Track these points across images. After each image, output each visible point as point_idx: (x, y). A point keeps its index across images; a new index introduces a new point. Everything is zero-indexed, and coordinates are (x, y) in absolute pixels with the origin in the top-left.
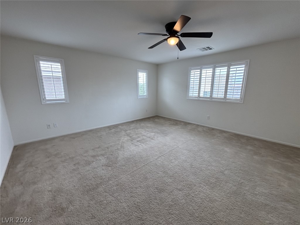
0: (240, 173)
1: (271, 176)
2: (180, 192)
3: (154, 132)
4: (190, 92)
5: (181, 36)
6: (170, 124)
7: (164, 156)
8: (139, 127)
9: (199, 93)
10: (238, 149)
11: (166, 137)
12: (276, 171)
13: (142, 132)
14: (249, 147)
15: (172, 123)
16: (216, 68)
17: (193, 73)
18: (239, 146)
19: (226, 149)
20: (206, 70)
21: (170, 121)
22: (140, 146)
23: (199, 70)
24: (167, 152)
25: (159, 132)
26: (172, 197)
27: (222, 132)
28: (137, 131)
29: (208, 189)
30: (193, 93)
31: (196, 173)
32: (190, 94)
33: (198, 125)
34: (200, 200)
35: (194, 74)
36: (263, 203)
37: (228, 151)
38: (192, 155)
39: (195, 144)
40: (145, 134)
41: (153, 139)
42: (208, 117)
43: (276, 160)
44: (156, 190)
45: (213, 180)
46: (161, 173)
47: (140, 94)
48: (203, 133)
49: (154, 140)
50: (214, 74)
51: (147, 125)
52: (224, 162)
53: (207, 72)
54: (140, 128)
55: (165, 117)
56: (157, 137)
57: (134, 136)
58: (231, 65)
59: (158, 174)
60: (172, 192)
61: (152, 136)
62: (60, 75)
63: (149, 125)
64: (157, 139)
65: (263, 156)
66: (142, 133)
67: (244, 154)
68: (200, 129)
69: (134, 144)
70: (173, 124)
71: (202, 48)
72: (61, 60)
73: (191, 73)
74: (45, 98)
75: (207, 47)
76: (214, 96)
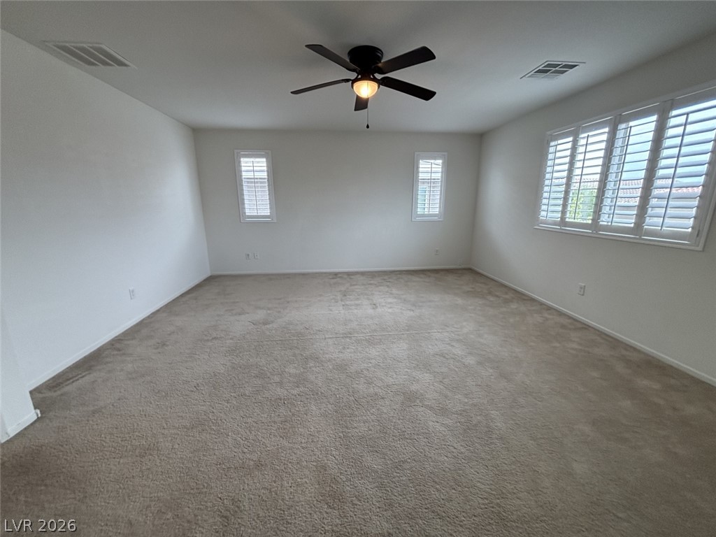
3: (399, 299)
6: (467, 292)
7: (345, 339)
9: (564, 212)
11: (407, 311)
15: (479, 290)
20: (586, 135)
22: (335, 313)
24: (362, 335)
30: (549, 212)
32: (541, 213)
33: (551, 309)
40: (377, 297)
41: (374, 309)
42: (581, 288)
47: (420, 211)
48: (523, 329)
51: (410, 283)
53: (591, 140)
55: (485, 273)
56: (390, 308)
57: (351, 296)
62: (265, 175)
63: (413, 284)
64: (383, 311)
68: (537, 318)
69: (332, 307)
70: (477, 293)
71: (532, 73)
72: (267, 151)
73: (550, 148)
74: (245, 213)
75: (543, 66)
76: (604, 220)
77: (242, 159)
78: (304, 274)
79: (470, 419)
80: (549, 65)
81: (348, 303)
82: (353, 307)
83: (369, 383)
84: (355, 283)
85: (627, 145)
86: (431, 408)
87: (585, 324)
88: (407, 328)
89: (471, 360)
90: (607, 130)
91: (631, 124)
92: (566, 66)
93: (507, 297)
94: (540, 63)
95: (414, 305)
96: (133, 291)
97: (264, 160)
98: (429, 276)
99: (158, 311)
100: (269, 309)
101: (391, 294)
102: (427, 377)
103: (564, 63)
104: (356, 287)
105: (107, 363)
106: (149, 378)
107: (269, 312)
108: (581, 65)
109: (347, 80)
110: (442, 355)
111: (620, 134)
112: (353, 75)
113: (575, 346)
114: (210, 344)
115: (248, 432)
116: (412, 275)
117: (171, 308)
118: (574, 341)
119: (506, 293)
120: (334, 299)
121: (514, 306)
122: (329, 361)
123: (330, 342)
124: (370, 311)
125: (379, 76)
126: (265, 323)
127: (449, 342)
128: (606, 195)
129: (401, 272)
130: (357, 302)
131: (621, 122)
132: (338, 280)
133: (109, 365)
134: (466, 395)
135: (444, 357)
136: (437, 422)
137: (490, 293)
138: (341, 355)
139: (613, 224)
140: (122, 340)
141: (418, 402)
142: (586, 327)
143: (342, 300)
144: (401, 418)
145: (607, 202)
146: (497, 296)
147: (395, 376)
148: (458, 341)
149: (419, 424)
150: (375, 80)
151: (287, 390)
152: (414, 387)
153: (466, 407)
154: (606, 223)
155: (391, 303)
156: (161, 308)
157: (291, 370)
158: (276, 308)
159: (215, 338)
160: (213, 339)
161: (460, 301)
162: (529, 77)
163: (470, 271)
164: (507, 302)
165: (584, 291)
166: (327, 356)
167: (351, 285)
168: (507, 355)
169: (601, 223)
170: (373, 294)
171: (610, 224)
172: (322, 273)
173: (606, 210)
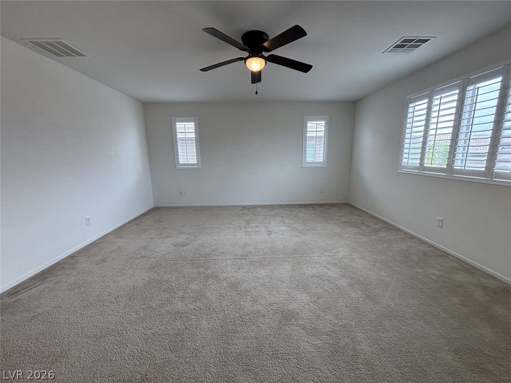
9: (422, 159)
20: (440, 96)
32: (403, 160)
42: (440, 221)
47: (308, 160)
53: (443, 101)
62: (193, 136)
71: (391, 48)
72: (195, 117)
73: (410, 109)
74: (179, 162)
75: (400, 41)
76: (458, 165)
77: (177, 124)
78: (220, 207)
79: (338, 341)
80: (405, 41)
81: (249, 230)
82: (253, 233)
83: (254, 301)
84: (257, 214)
85: (475, 103)
86: (303, 327)
87: (445, 252)
88: (293, 252)
89: (343, 283)
90: (457, 91)
91: (478, 85)
92: (420, 41)
93: (377, 227)
94: (397, 39)
95: (300, 232)
96: (88, 219)
97: (193, 123)
98: (316, 209)
99: (109, 234)
100: (189, 234)
101: (284, 223)
102: (304, 297)
103: (418, 38)
104: (257, 217)
105: (58, 275)
106: (83, 289)
107: (188, 236)
108: (432, 39)
109: (241, 59)
110: (319, 277)
111: (469, 94)
112: (246, 54)
113: (436, 272)
114: (138, 261)
115: (144, 343)
116: (302, 208)
117: (118, 232)
118: (435, 267)
119: (377, 224)
120: (239, 226)
121: (382, 234)
122: (225, 279)
123: (229, 262)
124: (266, 237)
125: (266, 54)
126: (183, 246)
127: (327, 265)
128: (458, 145)
129: (294, 206)
130: (256, 229)
131: (469, 84)
132: (246, 211)
133: (59, 277)
134: (336, 316)
135: (321, 279)
136: (308, 342)
137: (363, 223)
138: (236, 274)
139: (466, 168)
140: (75, 256)
141: (293, 321)
142: (445, 255)
143: (245, 228)
144: (277, 336)
145: (460, 150)
146: (369, 226)
147: (277, 295)
148: (335, 264)
149: (292, 343)
150: (262, 57)
151: (186, 304)
152: (291, 307)
153: (336, 328)
154: (459, 168)
155: (283, 230)
156: (111, 232)
157: (194, 286)
158: (194, 233)
159: (143, 257)
160: (141, 257)
161: (338, 230)
162: (389, 52)
163: (348, 205)
164: (376, 231)
165: (442, 224)
166: (225, 275)
167: (255, 216)
168: (374, 278)
169: (455, 167)
170: (269, 223)
171: (463, 168)
172: (234, 206)
173: (459, 156)
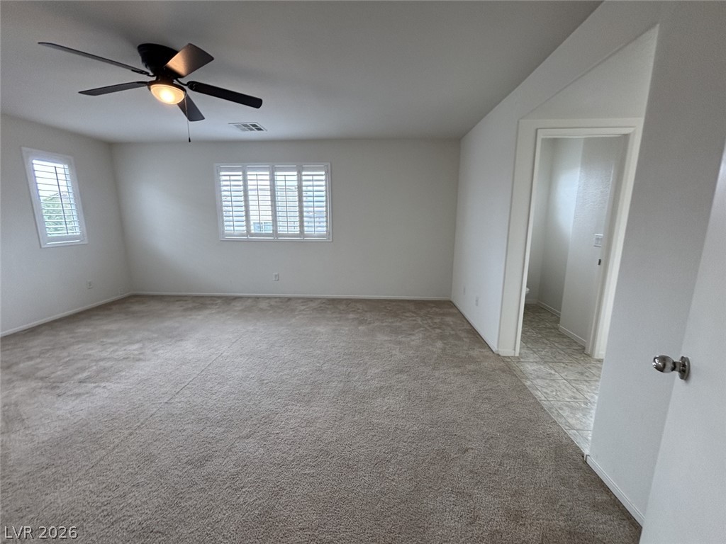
0: (345, 359)
1: (381, 348)
2: (250, 440)
3: (138, 342)
4: (225, 223)
5: (191, 88)
6: (186, 310)
7: (188, 388)
8: (73, 340)
9: (248, 226)
10: (337, 323)
11: (179, 343)
12: (386, 338)
13: (90, 352)
14: (351, 316)
15: (190, 306)
16: (276, 171)
17: (228, 178)
18: (336, 317)
19: (318, 329)
20: (255, 173)
21: (182, 302)
22: (99, 390)
23: (241, 173)
24: (195, 376)
25: (156, 335)
26: (234, 458)
27: (306, 300)
28: (65, 354)
29: (301, 408)
30: (233, 226)
31: (272, 392)
32: (226, 228)
33: (258, 298)
34: (291, 433)
35: (229, 180)
36: (377, 387)
37: (323, 330)
38: (258, 362)
39: (258, 338)
40: (105, 354)
41: (139, 360)
42: (276, 276)
43: (384, 324)
44: (189, 467)
45: (306, 389)
46: (190, 426)
48: (271, 312)
49: (144, 360)
50: (274, 183)
51: (105, 328)
52: (319, 352)
53: (259, 177)
54: (78, 342)
55: (164, 293)
56: (154, 351)
57: (59, 373)
58: (303, 169)
59: (184, 430)
60: (230, 450)
61: (136, 352)
63: (113, 326)
64: (155, 355)
65: (370, 323)
66: (90, 355)
67: (347, 329)
68: (263, 305)
69: (70, 393)
70: (194, 308)
71: (240, 124)
73: (222, 177)
103: (260, 126)
108: (264, 131)
154: (282, 232)
162: (235, 125)
165: (278, 277)
169: (279, 232)
